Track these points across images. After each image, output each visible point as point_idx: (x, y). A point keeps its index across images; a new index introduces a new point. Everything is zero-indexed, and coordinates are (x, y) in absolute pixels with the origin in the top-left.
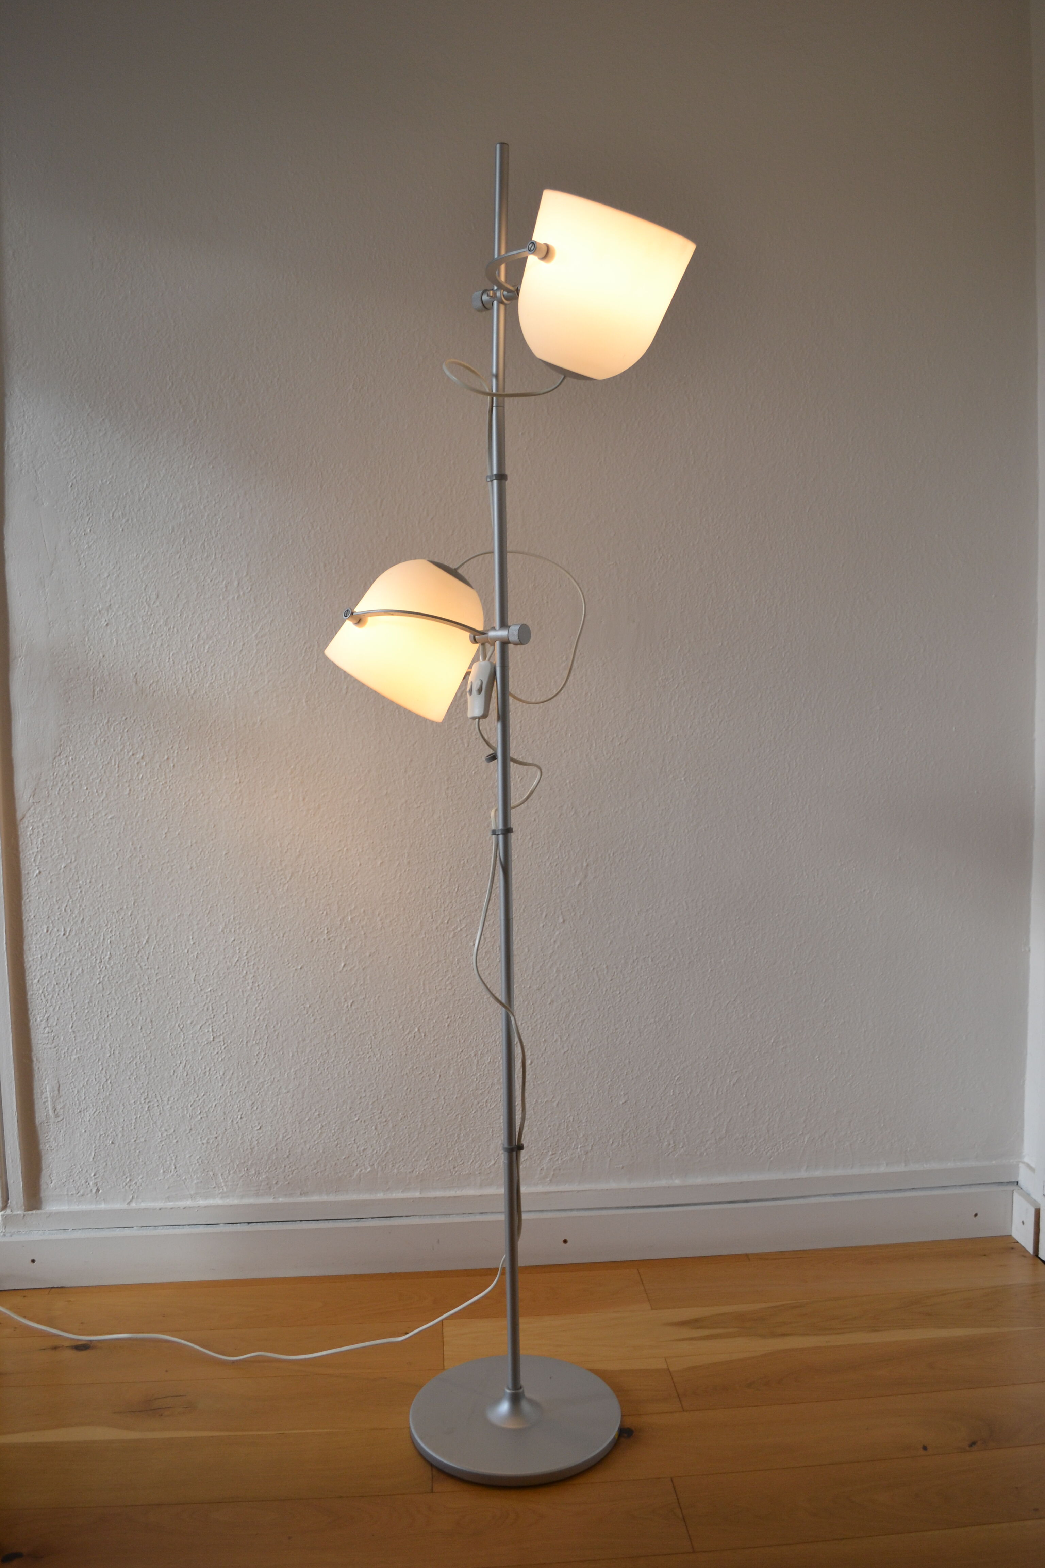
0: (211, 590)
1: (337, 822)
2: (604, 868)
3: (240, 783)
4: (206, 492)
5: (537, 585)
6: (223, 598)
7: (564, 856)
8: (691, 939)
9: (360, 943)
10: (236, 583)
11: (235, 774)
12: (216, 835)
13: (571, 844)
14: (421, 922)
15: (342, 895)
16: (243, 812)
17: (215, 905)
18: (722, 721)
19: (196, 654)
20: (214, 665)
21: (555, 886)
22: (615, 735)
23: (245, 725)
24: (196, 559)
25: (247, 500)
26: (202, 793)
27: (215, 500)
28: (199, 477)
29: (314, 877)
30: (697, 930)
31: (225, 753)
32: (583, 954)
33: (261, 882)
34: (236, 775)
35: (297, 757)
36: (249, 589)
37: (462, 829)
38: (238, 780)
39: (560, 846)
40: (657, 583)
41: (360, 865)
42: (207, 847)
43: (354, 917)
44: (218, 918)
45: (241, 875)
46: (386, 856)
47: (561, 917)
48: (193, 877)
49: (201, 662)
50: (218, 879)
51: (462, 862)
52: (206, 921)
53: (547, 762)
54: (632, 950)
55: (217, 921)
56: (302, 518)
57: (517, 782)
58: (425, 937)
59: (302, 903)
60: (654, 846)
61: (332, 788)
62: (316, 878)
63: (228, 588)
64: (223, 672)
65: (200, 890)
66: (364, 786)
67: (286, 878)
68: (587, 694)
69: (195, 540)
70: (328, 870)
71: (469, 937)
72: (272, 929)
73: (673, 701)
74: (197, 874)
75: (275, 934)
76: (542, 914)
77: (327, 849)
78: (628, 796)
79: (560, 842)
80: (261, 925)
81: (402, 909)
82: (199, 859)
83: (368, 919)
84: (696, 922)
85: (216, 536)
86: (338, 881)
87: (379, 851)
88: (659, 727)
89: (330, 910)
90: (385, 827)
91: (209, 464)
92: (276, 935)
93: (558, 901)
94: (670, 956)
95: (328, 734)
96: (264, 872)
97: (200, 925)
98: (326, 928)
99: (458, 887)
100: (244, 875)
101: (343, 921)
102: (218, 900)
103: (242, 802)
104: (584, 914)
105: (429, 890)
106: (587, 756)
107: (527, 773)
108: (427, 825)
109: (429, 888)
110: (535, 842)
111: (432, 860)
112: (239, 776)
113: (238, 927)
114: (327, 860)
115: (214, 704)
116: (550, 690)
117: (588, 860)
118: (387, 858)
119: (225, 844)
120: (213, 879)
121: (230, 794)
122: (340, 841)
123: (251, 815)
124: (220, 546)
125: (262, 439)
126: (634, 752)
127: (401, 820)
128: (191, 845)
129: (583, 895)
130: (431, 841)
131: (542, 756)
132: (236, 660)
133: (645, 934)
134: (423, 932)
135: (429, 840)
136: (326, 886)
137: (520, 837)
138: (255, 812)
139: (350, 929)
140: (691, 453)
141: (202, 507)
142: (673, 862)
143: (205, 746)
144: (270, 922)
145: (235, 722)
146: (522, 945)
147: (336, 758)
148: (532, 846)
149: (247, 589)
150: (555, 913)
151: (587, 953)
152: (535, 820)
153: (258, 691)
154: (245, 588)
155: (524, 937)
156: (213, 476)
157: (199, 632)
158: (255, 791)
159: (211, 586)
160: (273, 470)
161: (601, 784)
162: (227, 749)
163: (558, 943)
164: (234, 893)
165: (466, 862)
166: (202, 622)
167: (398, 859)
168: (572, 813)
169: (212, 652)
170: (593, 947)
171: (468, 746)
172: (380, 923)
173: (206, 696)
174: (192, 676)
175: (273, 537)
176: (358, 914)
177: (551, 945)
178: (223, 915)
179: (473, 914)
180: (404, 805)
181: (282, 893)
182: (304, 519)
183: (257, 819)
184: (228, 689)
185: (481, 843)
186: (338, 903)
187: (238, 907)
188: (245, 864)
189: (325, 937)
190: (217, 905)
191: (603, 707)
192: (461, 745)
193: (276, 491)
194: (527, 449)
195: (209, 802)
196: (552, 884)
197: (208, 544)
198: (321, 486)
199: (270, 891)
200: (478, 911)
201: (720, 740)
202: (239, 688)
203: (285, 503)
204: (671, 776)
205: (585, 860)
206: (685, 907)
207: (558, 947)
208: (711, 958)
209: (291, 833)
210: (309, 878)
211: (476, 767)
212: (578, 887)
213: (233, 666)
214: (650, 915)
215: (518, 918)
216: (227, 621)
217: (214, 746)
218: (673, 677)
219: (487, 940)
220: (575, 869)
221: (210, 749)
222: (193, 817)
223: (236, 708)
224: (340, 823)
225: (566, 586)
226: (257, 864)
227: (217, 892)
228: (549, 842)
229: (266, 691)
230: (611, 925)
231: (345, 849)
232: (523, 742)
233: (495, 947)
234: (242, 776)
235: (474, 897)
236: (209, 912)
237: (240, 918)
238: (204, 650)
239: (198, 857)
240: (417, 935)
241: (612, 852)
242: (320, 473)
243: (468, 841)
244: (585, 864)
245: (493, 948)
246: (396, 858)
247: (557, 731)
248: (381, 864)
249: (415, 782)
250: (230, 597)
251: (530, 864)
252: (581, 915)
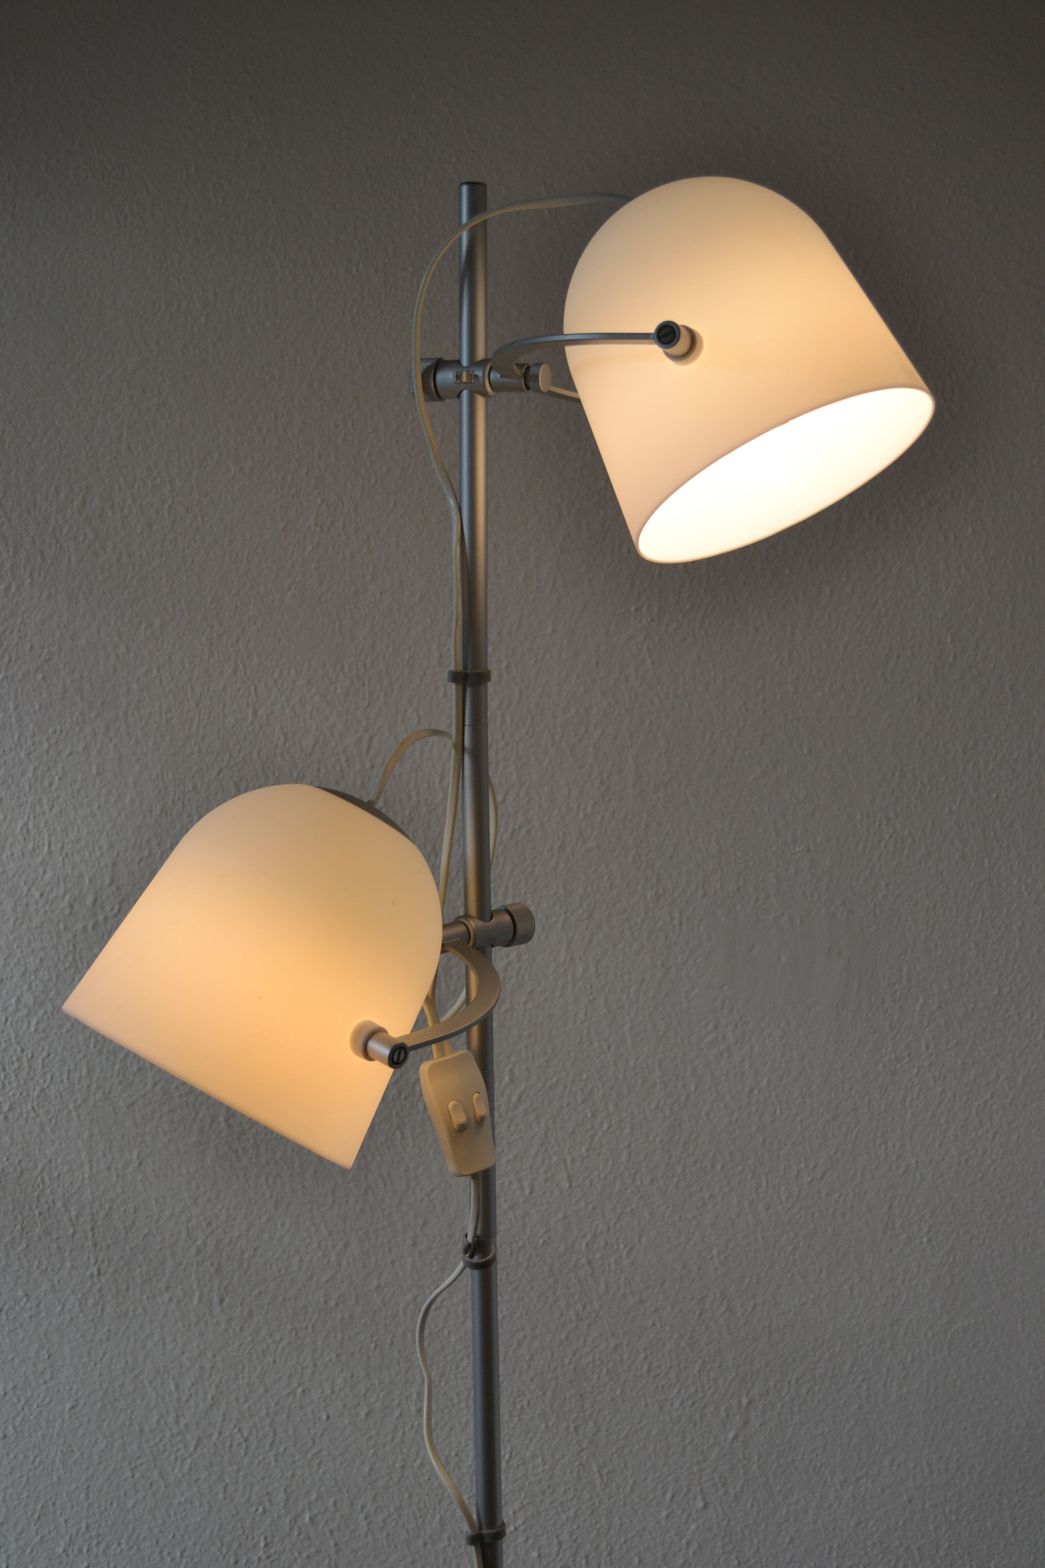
0: (42, 912)
1: (285, 1342)
2: (779, 1406)
3: (99, 1274)
4: (31, 726)
5: (661, 891)
6: (65, 928)
7: (707, 1387)
8: (936, 1529)
9: (327, 1561)
10: (90, 899)
11: (89, 1259)
12: (52, 1373)
13: (720, 1365)
14: (441, 1519)
15: (293, 1476)
16: (106, 1329)
17: (50, 1503)
18: (997, 1132)
19: (13, 1036)
20: (49, 1055)
21: (690, 1443)
22: (803, 1165)
23: (108, 1168)
24: (12, 854)
25: (111, 740)
26: (26, 1295)
27: (48, 740)
28: (16, 696)
29: (240, 1444)
30: (947, 1510)
31: (71, 1220)
32: (739, 1564)
33: (139, 1458)
34: (93, 1260)
35: (209, 1224)
36: (116, 910)
37: (519, 1345)
38: (95, 1270)
39: (700, 1370)
40: (883, 884)
41: (328, 1418)
42: (36, 1395)
43: (315, 1516)
44: (55, 1528)
45: (102, 1445)
46: (377, 1400)
47: (699, 1499)
48: (8, 1454)
49: (22, 1051)
50: (56, 1454)
51: (518, 1406)
52: (34, 1533)
53: (676, 1218)
54: (830, 1553)
55: (54, 1533)
56: (219, 773)
57: (620, 1256)
58: (449, 1545)
59: (217, 1494)
60: (870, 1363)
61: (275, 1279)
62: (244, 1446)
63: (76, 908)
64: (66, 1067)
65: (22, 1476)
66: (336, 1273)
67: (186, 1447)
68: (751, 1091)
69: (9, 817)
70: (267, 1429)
71: (531, 1541)
72: (161, 1544)
73: (908, 1099)
74: (16, 1446)
75: (165, 1553)
76: (664, 1494)
77: (266, 1391)
78: (824, 1274)
79: (700, 1362)
80: (138, 1536)
81: (406, 1496)
82: (19, 1419)
83: (342, 1517)
84: (946, 1496)
85: (51, 810)
86: (285, 1450)
87: (363, 1391)
88: (883, 1147)
89: (272, 1504)
90: (376, 1347)
91: (37, 671)
92: (169, 1553)
93: (695, 1469)
94: (898, 1560)
95: (267, 1179)
96: (144, 1439)
97: (22, 1542)
98: (262, 1538)
99: (511, 1451)
100: (107, 1446)
101: (296, 1521)
102: (56, 1495)
103: (103, 1310)
104: (742, 1491)
105: (456, 1459)
106: (751, 1204)
107: (640, 1238)
108: (453, 1340)
109: (457, 1455)
110: (654, 1365)
111: (463, 1405)
112: (96, 1261)
113: (95, 1542)
114: (264, 1411)
115: (48, 1130)
116: (683, 1086)
117: (751, 1393)
118: (378, 1404)
119: (71, 1389)
120: (47, 1456)
121: (79, 1295)
122: (290, 1376)
123: (120, 1334)
124: (59, 829)
125: (140, 622)
126: (837, 1195)
127: (405, 1334)
128: (5, 1394)
129: (741, 1456)
130: (461, 1369)
131: (668, 1207)
132: (92, 1046)
133: (852, 1523)
134: (445, 1536)
135: (457, 1368)
136: (264, 1459)
137: (625, 1357)
138: (128, 1327)
139: (309, 1538)
140: (949, 640)
141: (23, 755)
142: (905, 1390)
143: (30, 1208)
144: (156, 1530)
145: (90, 1162)
146: (627, 1552)
147: (283, 1224)
148: (649, 1371)
149: (112, 909)
150: (689, 1491)
151: (748, 1561)
152: (654, 1325)
153: (133, 1104)
154: (108, 908)
155: (632, 1537)
156: (45, 695)
157: (18, 993)
158: (128, 1289)
159: (41, 904)
160: (161, 682)
161: (776, 1255)
162: (73, 1213)
163: (695, 1546)
164: (87, 1480)
165: (525, 1406)
166: (24, 974)
167: (399, 1405)
168: (723, 1309)
169: (44, 1031)
170: (758, 1550)
171: (531, 1193)
172: (364, 1523)
173: (32, 1115)
174: (5, 1077)
175: (162, 811)
176: (322, 1509)
177: (681, 1550)
178: (66, 1521)
179: (538, 1500)
180: (411, 1306)
181: (180, 1475)
182: (221, 775)
183: (132, 1340)
184: (75, 1101)
185: (555, 1370)
186: (285, 1491)
187: (96, 1505)
188: (108, 1425)
189: (261, 1553)
190: (54, 1504)
191: (781, 1113)
192: (518, 1193)
193: (167, 721)
194: (645, 638)
195: (39, 1313)
196: (683, 1440)
197: (34, 824)
198: (255, 713)
199: (156, 1474)
200: (548, 1494)
201: (992, 1168)
202: (97, 1097)
203: (185, 745)
204: (904, 1236)
205: (745, 1393)
206: (927, 1471)
207: (694, 1553)
208: (972, 1560)
209: (197, 1366)
210: (231, 1445)
211: (546, 1232)
212: (732, 1443)
213: (85, 1056)
214: (863, 1488)
215: (622, 1503)
216: (73, 971)
217: (49, 1209)
218: (909, 1055)
219: (564, 1546)
220: (726, 1410)
221: (40, 1214)
222: (7, 1340)
223: (91, 1136)
224: (289, 1343)
225: (715, 893)
226: (131, 1424)
227: (55, 1479)
228: (679, 1364)
229: (150, 1103)
230: (792, 1508)
231: (300, 1390)
232: (633, 1182)
233: (578, 1559)
234: (103, 1261)
235: (540, 1469)
236: (39, 1518)
237: (100, 1525)
238: (29, 1027)
239: (18, 1414)
240: (434, 1543)
241: (795, 1377)
242: (252, 688)
243: (529, 1366)
244: (745, 1401)
245: (574, 1560)
246: (396, 1403)
247: (696, 1162)
248: (367, 1415)
249: (431, 1263)
250: (80, 926)
251: (643, 1403)
252: (736, 1494)
